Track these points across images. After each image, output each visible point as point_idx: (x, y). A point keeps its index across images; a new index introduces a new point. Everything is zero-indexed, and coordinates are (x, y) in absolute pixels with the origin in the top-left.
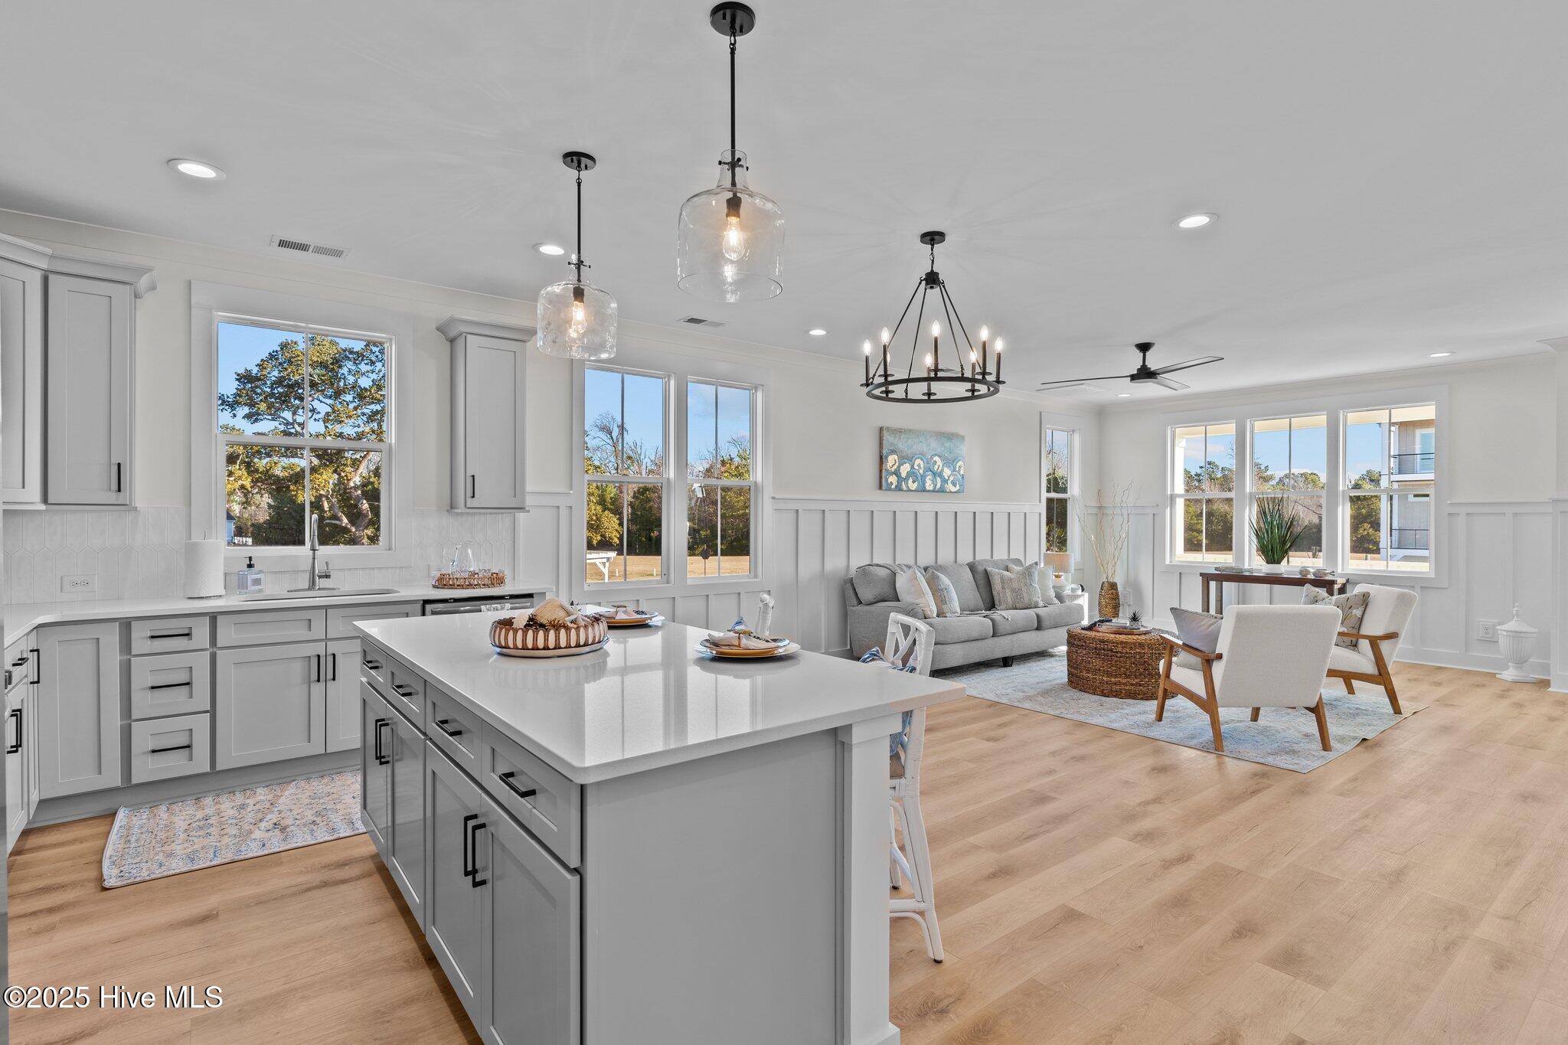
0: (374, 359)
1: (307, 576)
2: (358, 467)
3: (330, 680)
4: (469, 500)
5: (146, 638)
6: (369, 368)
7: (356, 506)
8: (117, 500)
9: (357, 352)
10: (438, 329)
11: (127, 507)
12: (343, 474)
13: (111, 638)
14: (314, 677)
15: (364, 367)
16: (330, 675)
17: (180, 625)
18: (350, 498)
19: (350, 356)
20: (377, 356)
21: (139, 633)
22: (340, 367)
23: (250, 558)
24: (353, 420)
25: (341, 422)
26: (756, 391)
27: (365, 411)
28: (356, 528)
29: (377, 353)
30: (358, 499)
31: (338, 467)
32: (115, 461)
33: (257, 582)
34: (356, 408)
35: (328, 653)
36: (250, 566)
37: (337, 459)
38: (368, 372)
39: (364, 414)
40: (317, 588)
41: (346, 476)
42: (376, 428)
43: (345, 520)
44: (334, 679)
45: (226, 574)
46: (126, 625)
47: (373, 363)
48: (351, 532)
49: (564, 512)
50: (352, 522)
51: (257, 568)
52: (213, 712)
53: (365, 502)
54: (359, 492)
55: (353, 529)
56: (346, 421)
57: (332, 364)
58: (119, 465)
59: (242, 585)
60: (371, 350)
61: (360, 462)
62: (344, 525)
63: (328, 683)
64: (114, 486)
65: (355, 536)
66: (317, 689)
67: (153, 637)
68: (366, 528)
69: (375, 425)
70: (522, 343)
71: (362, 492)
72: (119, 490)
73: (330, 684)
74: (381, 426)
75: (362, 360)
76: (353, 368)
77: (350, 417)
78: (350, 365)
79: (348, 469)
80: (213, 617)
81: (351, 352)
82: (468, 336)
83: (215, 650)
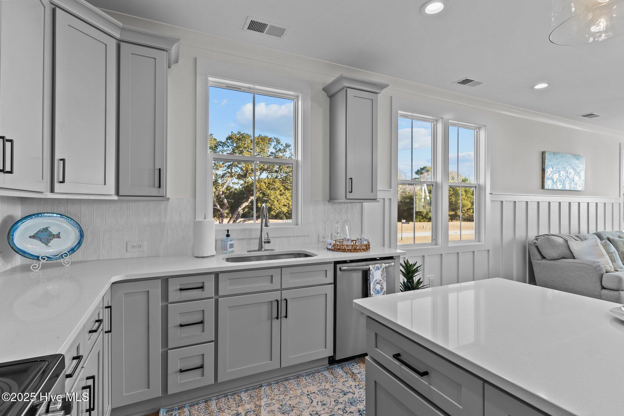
0: (229, 145)
1: (258, 241)
2: (223, 186)
3: (283, 317)
4: (348, 194)
5: (176, 290)
6: (227, 148)
7: (222, 201)
8: (158, 194)
9: (223, 143)
10: (324, 89)
11: (163, 198)
12: (218, 189)
13: (156, 291)
14: (275, 315)
15: (225, 149)
16: (284, 314)
17: (197, 280)
18: (220, 198)
19: (221, 144)
20: (230, 144)
21: (173, 286)
22: (217, 148)
23: (228, 231)
24: (222, 168)
25: (218, 169)
26: (479, 130)
27: (226, 165)
28: (222, 210)
29: (230, 143)
30: (223, 199)
31: (216, 187)
32: (157, 167)
33: (232, 246)
34: (223, 164)
35: (282, 299)
36: (228, 236)
37: (216, 183)
38: (227, 150)
39: (226, 166)
40: (263, 249)
41: (219, 190)
42: (230, 171)
43: (219, 207)
44: (286, 317)
45: (216, 241)
46: (165, 280)
47: (228, 146)
48: (220, 211)
49: (387, 202)
50: (221, 207)
51: (231, 237)
52: (216, 341)
53: (225, 200)
54: (224, 196)
55: (221, 210)
56: (220, 169)
57: (214, 147)
58: (160, 169)
59: (224, 248)
60: (228, 142)
61: (224, 184)
62: (218, 208)
63: (282, 319)
64: (157, 184)
65: (222, 213)
66: (276, 323)
67: (181, 290)
68: (226, 210)
69: (229, 170)
70: (376, 94)
71: (225, 196)
72: (160, 187)
73: (284, 320)
74: (232, 170)
75: (225, 145)
76: (222, 149)
77: (221, 167)
78: (221, 147)
79: (220, 187)
80: (217, 275)
81: (221, 143)
82: (348, 89)
83: (217, 297)
